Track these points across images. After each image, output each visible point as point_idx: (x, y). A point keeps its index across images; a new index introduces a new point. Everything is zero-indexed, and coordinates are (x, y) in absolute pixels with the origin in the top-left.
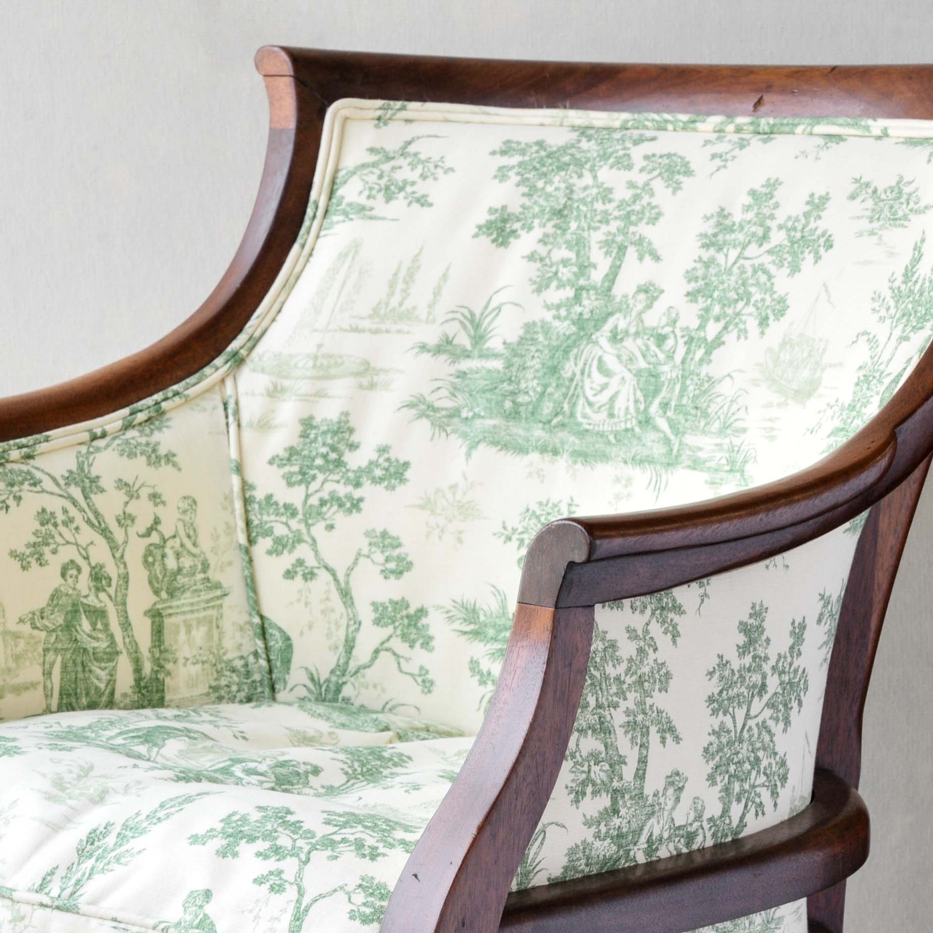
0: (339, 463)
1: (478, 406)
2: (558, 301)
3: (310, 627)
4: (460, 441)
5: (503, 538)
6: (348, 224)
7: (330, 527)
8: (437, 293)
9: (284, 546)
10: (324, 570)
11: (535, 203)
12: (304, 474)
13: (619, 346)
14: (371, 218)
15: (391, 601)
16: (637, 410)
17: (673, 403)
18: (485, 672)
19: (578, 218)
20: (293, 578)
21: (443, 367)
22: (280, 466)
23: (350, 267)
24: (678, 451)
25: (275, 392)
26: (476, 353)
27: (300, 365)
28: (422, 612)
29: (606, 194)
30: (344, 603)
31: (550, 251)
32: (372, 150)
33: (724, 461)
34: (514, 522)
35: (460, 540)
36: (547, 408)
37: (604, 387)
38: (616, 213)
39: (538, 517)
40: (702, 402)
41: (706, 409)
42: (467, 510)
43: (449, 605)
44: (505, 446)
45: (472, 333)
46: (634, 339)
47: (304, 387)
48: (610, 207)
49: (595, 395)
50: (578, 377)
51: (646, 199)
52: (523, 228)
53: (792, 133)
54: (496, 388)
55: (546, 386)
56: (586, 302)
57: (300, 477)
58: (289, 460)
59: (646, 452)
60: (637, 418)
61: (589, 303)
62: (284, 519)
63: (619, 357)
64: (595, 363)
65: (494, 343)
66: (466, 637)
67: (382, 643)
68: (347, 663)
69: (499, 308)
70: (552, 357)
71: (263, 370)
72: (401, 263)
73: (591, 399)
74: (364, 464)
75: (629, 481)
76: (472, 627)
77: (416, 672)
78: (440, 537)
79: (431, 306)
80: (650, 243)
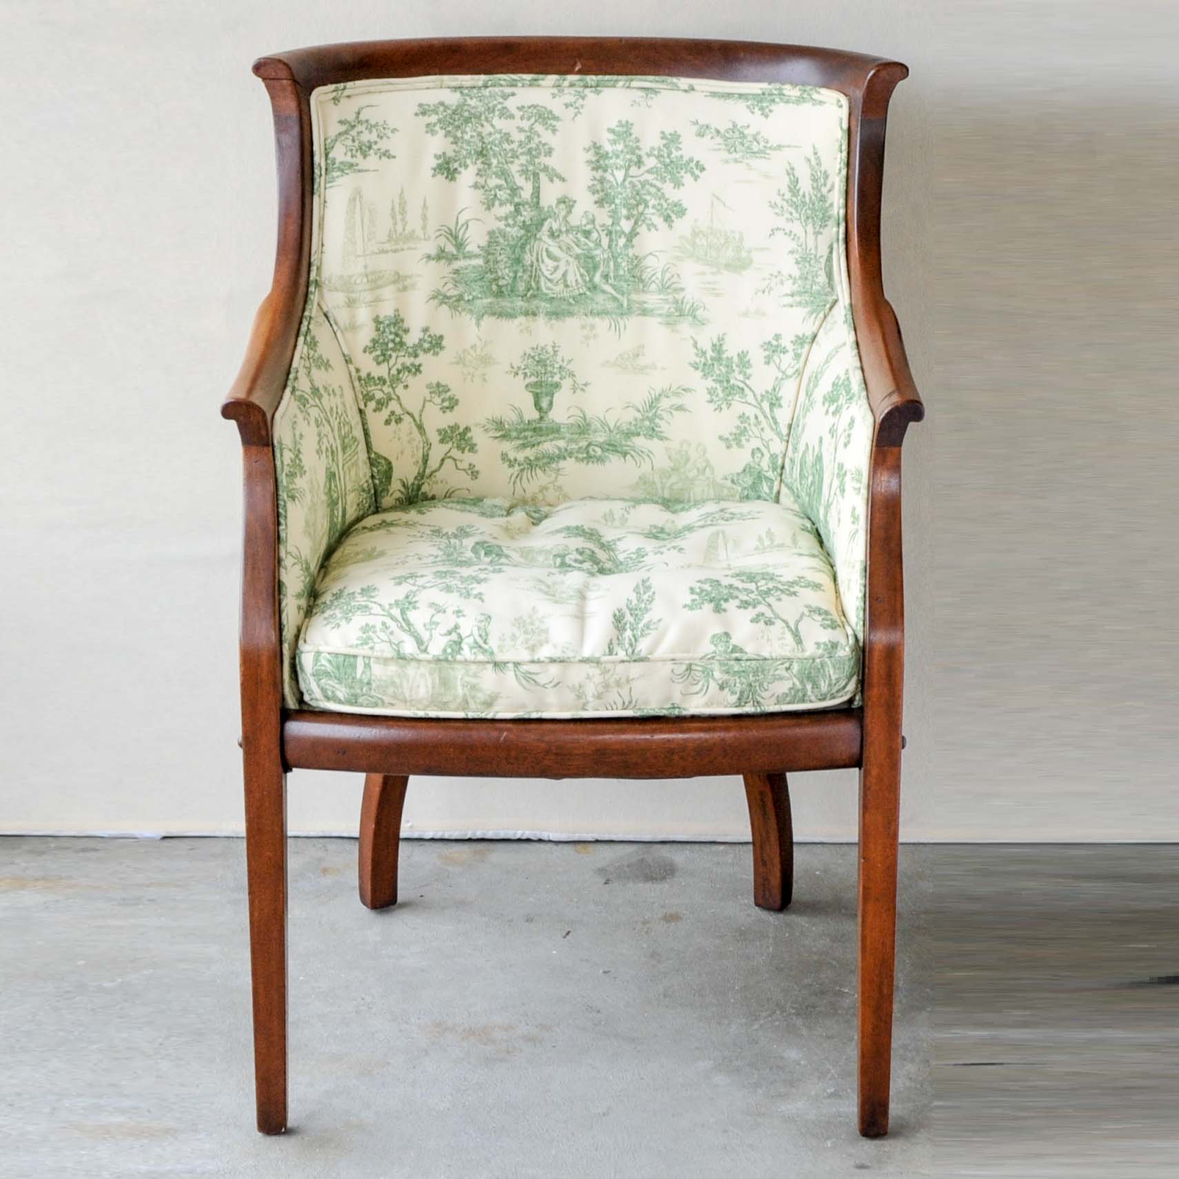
0: (402, 344)
1: (474, 290)
2: (503, 215)
3: (402, 453)
4: (469, 316)
5: (513, 374)
6: (346, 177)
7: (406, 387)
8: (424, 218)
9: (382, 405)
10: (406, 415)
11: (462, 148)
12: (384, 355)
13: (558, 240)
14: (359, 171)
15: (449, 427)
16: (585, 281)
17: (612, 275)
18: (512, 459)
19: (495, 155)
20: (390, 424)
21: (444, 269)
22: (371, 353)
23: (361, 208)
24: (628, 305)
25: (351, 303)
26: (460, 256)
27: (358, 281)
28: (467, 429)
29: (507, 138)
30: (421, 434)
31: (486, 182)
32: (341, 122)
33: (673, 310)
34: (517, 363)
35: (484, 380)
36: (521, 287)
37: (556, 268)
38: (520, 151)
39: (533, 357)
40: (637, 272)
41: (641, 275)
42: (486, 360)
43: (484, 422)
44: (501, 314)
45: (454, 242)
46: (567, 234)
47: (368, 297)
48: (515, 146)
49: (551, 274)
50: (535, 263)
51: (536, 140)
52: (460, 166)
53: (614, 86)
54: (483, 278)
55: (516, 272)
56: (524, 213)
57: (382, 358)
58: (374, 347)
59: (600, 308)
60: (586, 286)
61: (527, 215)
62: (379, 387)
63: (560, 247)
64: (544, 254)
65: (471, 247)
66: (497, 440)
67: (446, 454)
68: (424, 471)
69: (467, 224)
70: (514, 252)
71: (336, 289)
72: (393, 202)
73: (549, 277)
74: (417, 341)
75: (592, 327)
76: (501, 433)
77: (467, 467)
78: (472, 381)
79: (424, 228)
80: (553, 170)
